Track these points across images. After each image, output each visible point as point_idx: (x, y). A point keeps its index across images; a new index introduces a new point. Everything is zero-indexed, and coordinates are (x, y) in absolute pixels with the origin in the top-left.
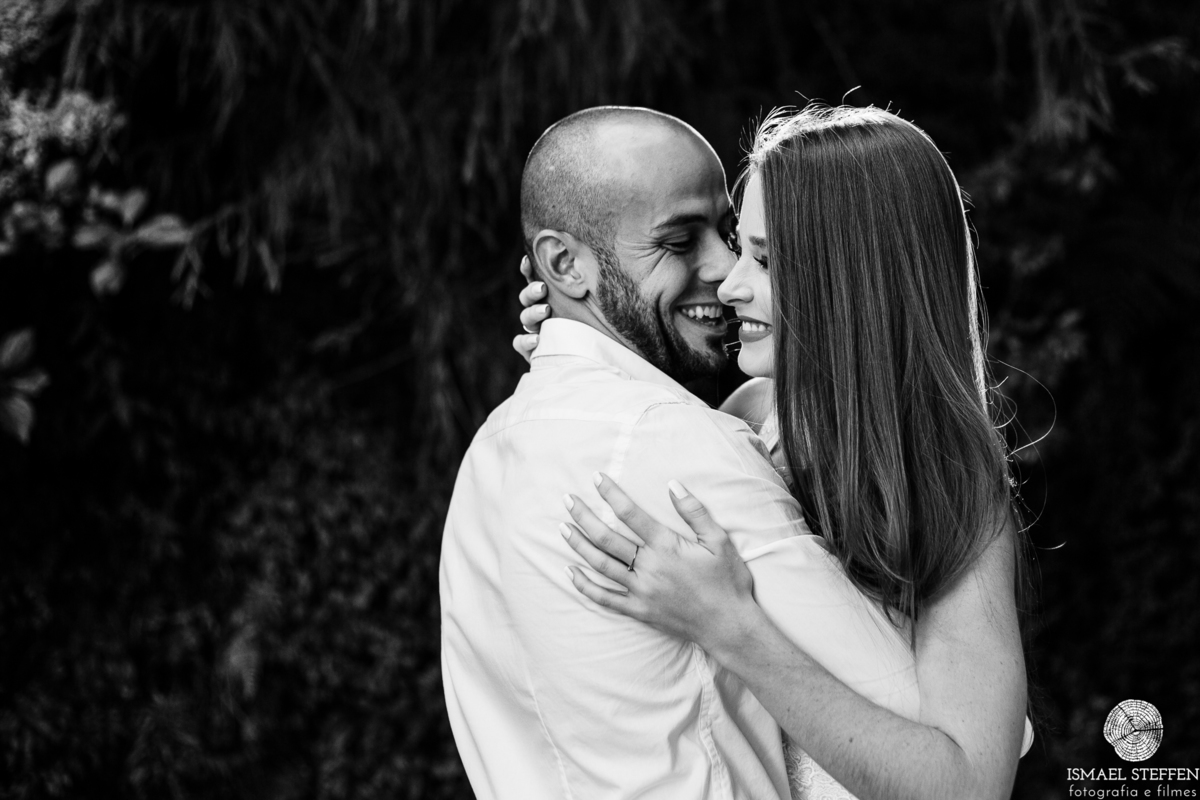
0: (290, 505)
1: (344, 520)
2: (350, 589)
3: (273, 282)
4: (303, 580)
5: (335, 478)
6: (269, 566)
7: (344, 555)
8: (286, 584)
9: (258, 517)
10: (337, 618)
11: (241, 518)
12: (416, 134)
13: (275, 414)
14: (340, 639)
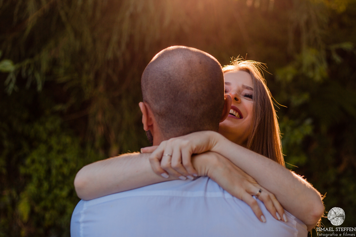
0: (43, 159)
1: (61, 166)
2: (61, 189)
3: (40, 88)
4: (46, 185)
5: (59, 152)
6: (35, 180)
7: (60, 178)
8: (40, 185)
9: (33, 162)
10: (56, 198)
11: (28, 161)
12: (94, 41)
13: (41, 129)
14: (56, 205)
